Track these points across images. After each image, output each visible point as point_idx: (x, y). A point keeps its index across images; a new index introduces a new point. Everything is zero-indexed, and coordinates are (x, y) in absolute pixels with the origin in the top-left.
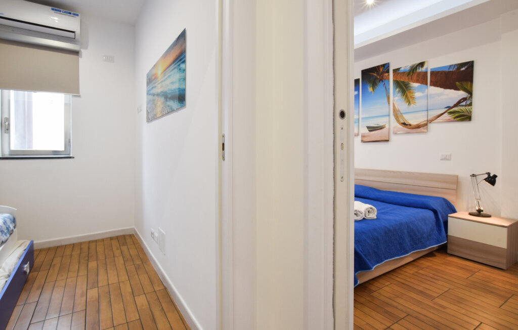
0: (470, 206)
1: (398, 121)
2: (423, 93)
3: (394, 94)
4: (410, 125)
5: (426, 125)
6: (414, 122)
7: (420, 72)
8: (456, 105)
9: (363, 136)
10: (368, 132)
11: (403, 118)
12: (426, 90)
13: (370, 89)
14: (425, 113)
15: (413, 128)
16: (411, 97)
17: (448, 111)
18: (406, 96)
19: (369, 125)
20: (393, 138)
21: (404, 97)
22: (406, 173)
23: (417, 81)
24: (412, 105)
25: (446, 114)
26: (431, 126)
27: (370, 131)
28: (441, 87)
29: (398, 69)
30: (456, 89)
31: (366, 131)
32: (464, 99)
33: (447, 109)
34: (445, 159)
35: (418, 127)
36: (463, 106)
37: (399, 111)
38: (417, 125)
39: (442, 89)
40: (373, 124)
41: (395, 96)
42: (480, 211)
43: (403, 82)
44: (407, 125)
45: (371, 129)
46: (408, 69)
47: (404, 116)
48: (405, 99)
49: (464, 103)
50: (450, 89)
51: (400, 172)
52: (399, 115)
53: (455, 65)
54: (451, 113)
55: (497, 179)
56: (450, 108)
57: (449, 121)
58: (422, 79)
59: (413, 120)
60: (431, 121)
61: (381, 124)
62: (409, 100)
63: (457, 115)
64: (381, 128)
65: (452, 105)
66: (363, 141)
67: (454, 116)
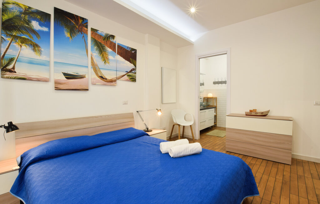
1: (97, 74)
2: (114, 57)
3: (92, 50)
4: (106, 79)
5: (115, 81)
6: (109, 77)
7: (112, 42)
8: (130, 72)
9: (56, 83)
10: (65, 79)
11: (101, 73)
12: (116, 56)
13: (68, 35)
14: (115, 72)
15: (108, 82)
16: (107, 58)
18: (103, 55)
20: (91, 87)
21: (101, 55)
23: (110, 48)
24: (107, 64)
25: (126, 76)
26: (118, 81)
27: (67, 78)
28: (123, 58)
29: (97, 30)
30: (130, 62)
33: (127, 73)
34: (125, 104)
35: (111, 81)
36: (133, 73)
37: (97, 65)
38: (111, 79)
39: (124, 60)
40: (71, 71)
41: (93, 52)
43: (100, 43)
44: (104, 78)
45: (69, 76)
46: (104, 35)
47: (102, 71)
48: (102, 57)
49: (133, 72)
50: (128, 61)
52: (97, 69)
53: (130, 48)
54: (128, 76)
56: (128, 72)
57: (127, 80)
58: (113, 46)
60: (118, 78)
62: (105, 60)
63: (131, 77)
64: (82, 77)
66: (57, 89)
67: (129, 78)
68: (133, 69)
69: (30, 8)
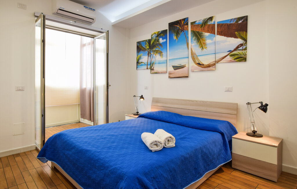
0: (246, 127)
1: (195, 62)
2: (212, 40)
3: (191, 41)
4: (203, 65)
5: (214, 64)
6: (206, 63)
7: (210, 25)
8: (235, 50)
9: (170, 74)
10: (173, 70)
11: (198, 59)
12: (214, 38)
13: (175, 38)
14: (214, 56)
15: (205, 67)
16: (204, 44)
17: (230, 54)
18: (200, 43)
19: (174, 65)
20: (191, 74)
21: (199, 43)
22: (200, 101)
23: (208, 32)
24: (204, 50)
25: (228, 56)
26: (218, 65)
27: (175, 69)
28: (225, 36)
29: (195, 22)
30: (235, 37)
31: (172, 69)
32: (241, 45)
33: (229, 52)
34: (228, 91)
35: (209, 66)
36: (240, 50)
37: (195, 54)
38: (208, 64)
39: (226, 37)
40: (177, 64)
41: (193, 44)
42: (254, 132)
43: (198, 32)
44: (201, 65)
45: (176, 68)
46: (201, 22)
47: (199, 58)
48: (200, 45)
49: (241, 48)
50: (231, 37)
51: (196, 101)
52: (195, 57)
53: (234, 19)
54: (232, 55)
55: (268, 107)
56: (231, 52)
57: (231, 62)
58: (211, 29)
59: (205, 61)
60: (217, 62)
61: (183, 64)
62: (202, 45)
63: (236, 57)
64: (182, 67)
65: (232, 50)
66: (170, 77)
67: (234, 58)
68: (239, 45)
69: (159, 32)
